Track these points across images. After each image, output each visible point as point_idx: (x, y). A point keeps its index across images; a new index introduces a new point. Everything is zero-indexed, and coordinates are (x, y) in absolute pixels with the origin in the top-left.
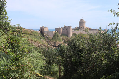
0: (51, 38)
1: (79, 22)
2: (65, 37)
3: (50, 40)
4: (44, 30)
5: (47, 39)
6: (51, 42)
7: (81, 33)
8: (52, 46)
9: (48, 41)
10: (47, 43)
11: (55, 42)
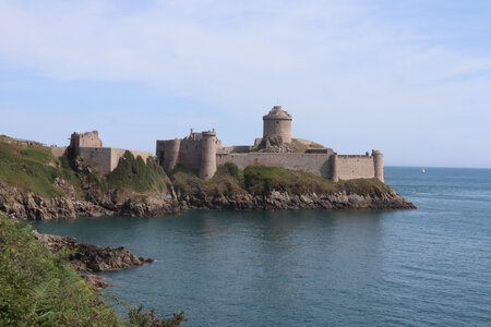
0: (100, 177)
1: (265, 118)
2: (186, 176)
3: (98, 185)
4: (81, 145)
5: (85, 177)
6: (99, 191)
7: (260, 163)
8: (101, 205)
9: (86, 186)
10: (81, 193)
11: (115, 193)
